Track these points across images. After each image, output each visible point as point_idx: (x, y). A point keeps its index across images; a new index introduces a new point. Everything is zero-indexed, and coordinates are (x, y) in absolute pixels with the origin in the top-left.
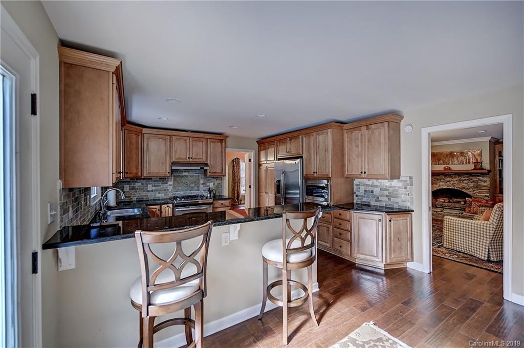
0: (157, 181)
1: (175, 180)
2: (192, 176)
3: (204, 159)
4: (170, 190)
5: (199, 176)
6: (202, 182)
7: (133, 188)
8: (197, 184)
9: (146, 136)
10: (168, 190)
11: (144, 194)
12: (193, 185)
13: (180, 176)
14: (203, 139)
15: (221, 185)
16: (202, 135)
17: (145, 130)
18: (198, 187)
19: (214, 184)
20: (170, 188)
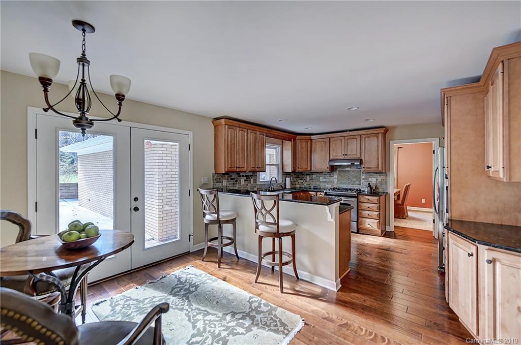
0: (326, 174)
1: (339, 174)
2: (353, 171)
3: (359, 155)
4: (335, 182)
5: (360, 171)
6: (363, 177)
7: (311, 179)
8: (359, 179)
9: (314, 141)
10: (334, 182)
11: (318, 183)
12: (355, 180)
13: (343, 171)
14: (356, 137)
15: (386, 182)
16: (356, 133)
17: (313, 137)
18: (360, 181)
19: (377, 180)
20: (336, 181)
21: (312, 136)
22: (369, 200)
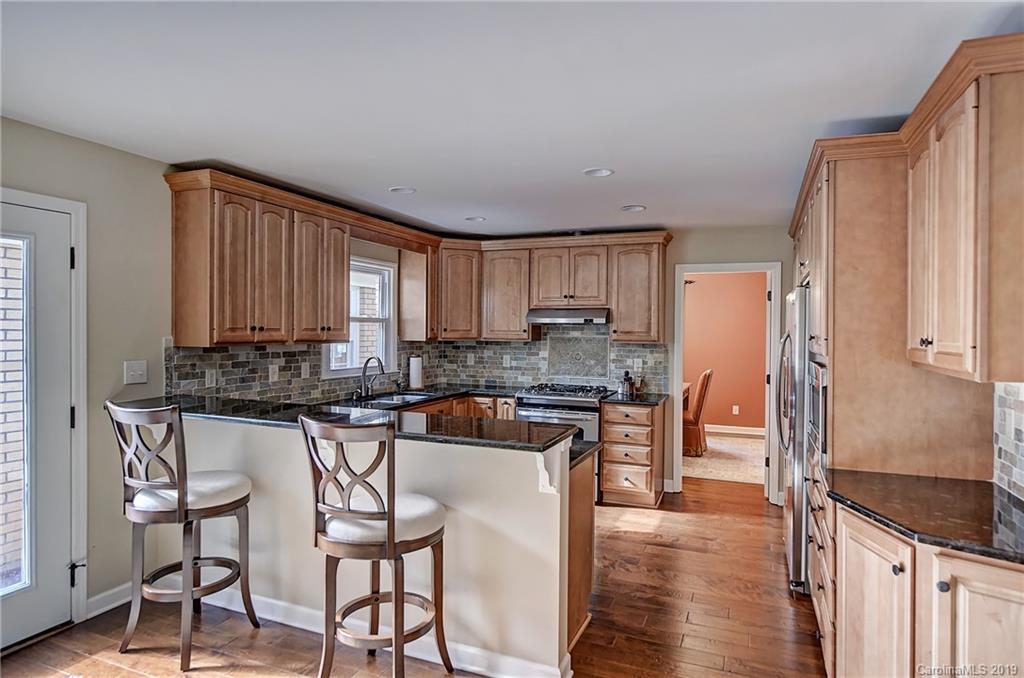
0: (519, 348)
1: (553, 348)
2: (589, 341)
3: (603, 297)
4: (543, 370)
5: (605, 340)
6: (613, 356)
7: (480, 361)
8: (602, 361)
9: (488, 256)
10: (539, 369)
11: (496, 372)
12: (592, 362)
13: (563, 339)
14: (598, 250)
15: (665, 368)
16: (596, 239)
17: (485, 245)
18: (604, 367)
19: (644, 363)
20: (544, 366)
21: (483, 243)
22: (627, 416)
